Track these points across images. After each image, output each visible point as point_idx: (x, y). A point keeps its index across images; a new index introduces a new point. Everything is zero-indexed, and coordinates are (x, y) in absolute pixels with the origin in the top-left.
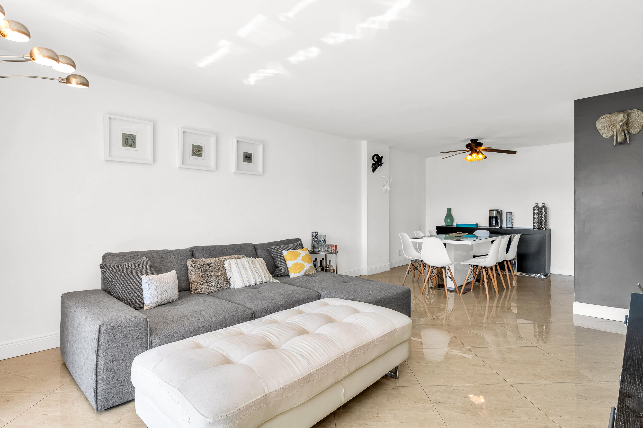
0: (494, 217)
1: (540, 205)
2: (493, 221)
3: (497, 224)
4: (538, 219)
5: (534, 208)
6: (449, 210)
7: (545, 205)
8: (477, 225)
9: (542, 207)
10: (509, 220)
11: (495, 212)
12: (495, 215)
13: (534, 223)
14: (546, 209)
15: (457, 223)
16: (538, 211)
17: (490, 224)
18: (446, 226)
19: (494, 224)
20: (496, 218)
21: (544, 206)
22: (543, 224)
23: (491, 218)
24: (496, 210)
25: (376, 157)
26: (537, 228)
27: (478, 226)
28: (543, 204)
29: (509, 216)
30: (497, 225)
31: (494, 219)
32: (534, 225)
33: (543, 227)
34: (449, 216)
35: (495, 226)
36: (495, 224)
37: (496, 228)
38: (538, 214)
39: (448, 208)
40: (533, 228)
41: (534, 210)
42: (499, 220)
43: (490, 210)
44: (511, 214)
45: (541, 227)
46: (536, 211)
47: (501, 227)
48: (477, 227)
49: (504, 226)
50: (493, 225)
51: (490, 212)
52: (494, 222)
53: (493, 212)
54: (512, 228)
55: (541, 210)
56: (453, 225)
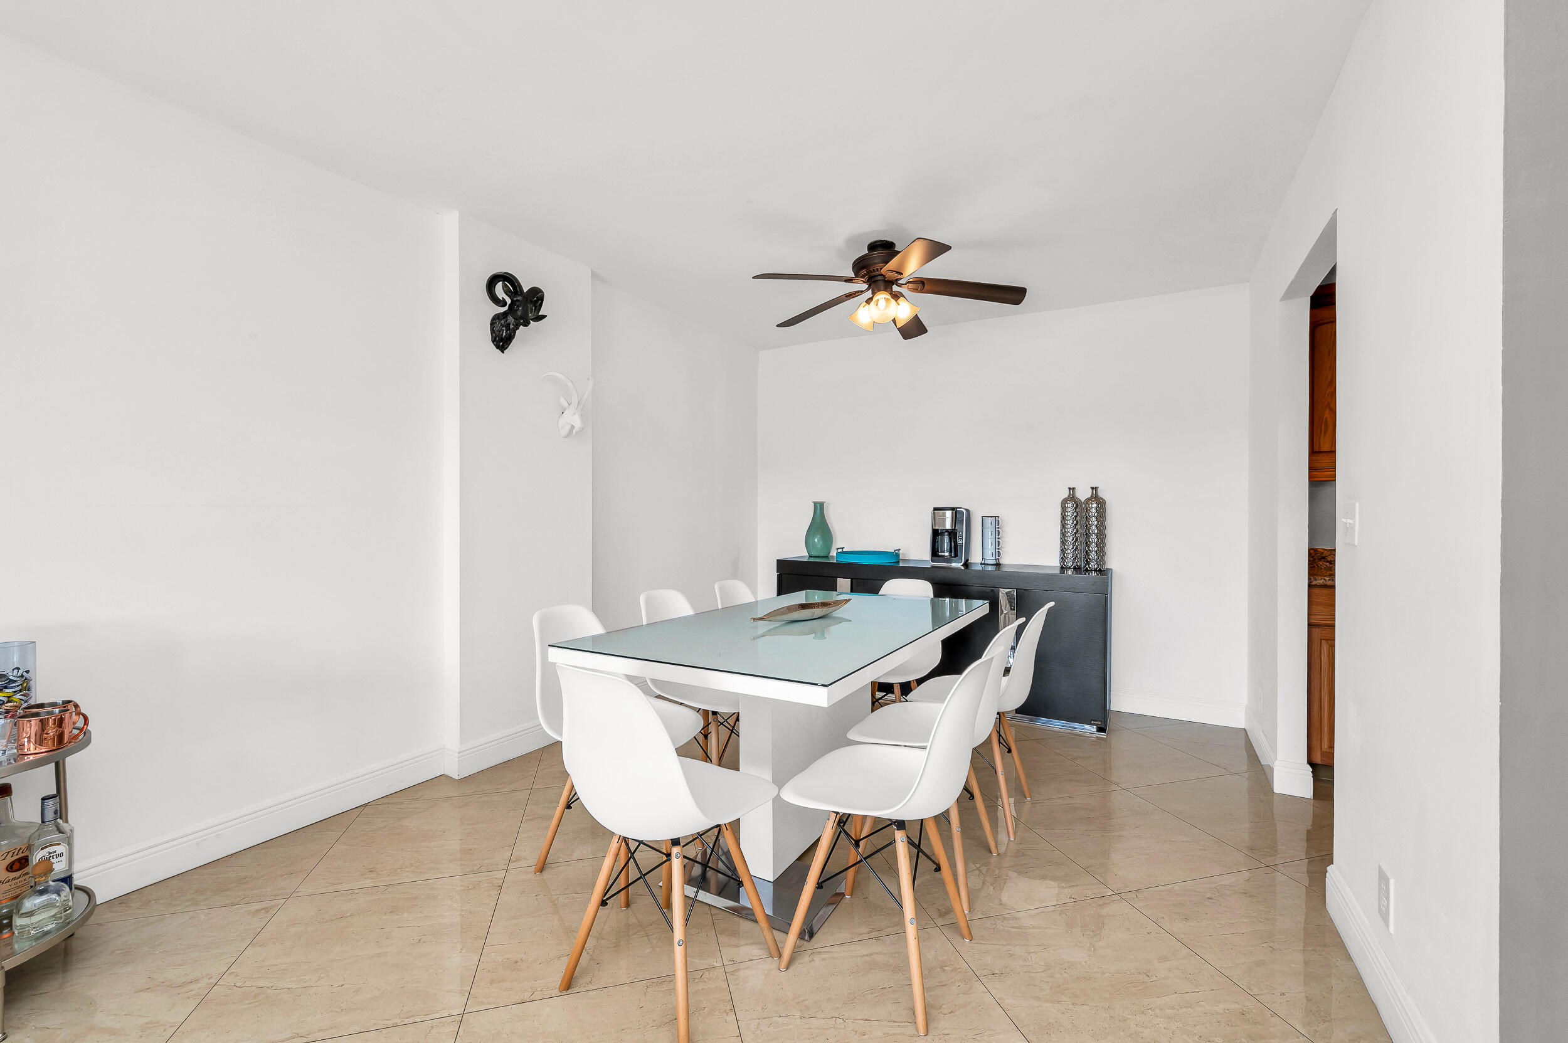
0: (947, 531)
1: (1083, 494)
2: (943, 542)
3: (956, 555)
4: (1077, 538)
5: (1064, 503)
6: (819, 508)
7: (1101, 494)
8: (898, 555)
9: (1088, 500)
10: (990, 540)
11: (948, 514)
12: (948, 526)
13: (1063, 551)
14: (1102, 504)
15: (840, 550)
16: (1075, 514)
17: (935, 553)
18: (810, 557)
19: (947, 554)
20: (953, 534)
21: (1095, 497)
22: (1093, 555)
23: (936, 534)
24: (953, 509)
25: (504, 286)
26: (1074, 568)
27: (900, 558)
28: (1092, 488)
29: (990, 530)
30: (955, 557)
31: (946, 539)
32: (1063, 559)
33: (1093, 565)
34: (819, 525)
35: (949, 561)
36: (951, 552)
37: (954, 565)
38: (1077, 522)
39: (815, 504)
40: (1062, 568)
41: (1064, 509)
42: (962, 541)
43: (935, 509)
44: (997, 520)
45: (1088, 563)
46: (1069, 514)
47: (966, 565)
48: (898, 562)
49: (976, 558)
50: (944, 556)
51: (934, 514)
52: (946, 545)
53: (944, 515)
54: (998, 565)
55: (1088, 510)
56: (830, 554)
